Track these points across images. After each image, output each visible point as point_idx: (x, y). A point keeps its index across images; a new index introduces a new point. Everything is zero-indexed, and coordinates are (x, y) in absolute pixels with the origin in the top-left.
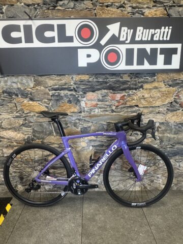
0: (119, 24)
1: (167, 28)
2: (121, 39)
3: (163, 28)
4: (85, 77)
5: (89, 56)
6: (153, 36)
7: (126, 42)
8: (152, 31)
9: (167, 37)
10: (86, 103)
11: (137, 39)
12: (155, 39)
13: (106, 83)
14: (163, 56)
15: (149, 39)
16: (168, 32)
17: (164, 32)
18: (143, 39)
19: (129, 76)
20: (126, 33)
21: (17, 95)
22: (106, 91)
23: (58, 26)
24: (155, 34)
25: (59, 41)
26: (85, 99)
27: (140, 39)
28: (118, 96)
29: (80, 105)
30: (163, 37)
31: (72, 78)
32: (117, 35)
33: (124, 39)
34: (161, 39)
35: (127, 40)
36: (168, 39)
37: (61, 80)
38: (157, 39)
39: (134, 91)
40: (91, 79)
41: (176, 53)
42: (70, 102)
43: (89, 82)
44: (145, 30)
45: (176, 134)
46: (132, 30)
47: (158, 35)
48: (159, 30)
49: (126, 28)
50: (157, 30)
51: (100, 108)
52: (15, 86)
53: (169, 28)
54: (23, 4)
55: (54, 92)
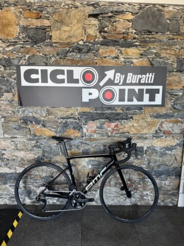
0: (114, 71)
1: (151, 74)
2: (116, 82)
3: (148, 74)
4: (87, 110)
5: (90, 94)
6: (140, 80)
7: (120, 84)
8: (139, 76)
9: (151, 81)
10: (87, 130)
11: (128, 82)
12: (142, 82)
13: (104, 114)
14: (148, 95)
15: (137, 82)
16: (152, 77)
17: (149, 77)
18: (133, 82)
19: (121, 109)
20: (119, 77)
21: (31, 122)
22: (103, 120)
23: (68, 71)
24: (142, 78)
25: (68, 82)
26: (86, 126)
27: (130, 82)
28: (113, 125)
29: (83, 131)
30: (148, 81)
31: (77, 110)
32: (112, 79)
33: (118, 82)
34: (147, 82)
35: (120, 82)
36: (152, 82)
37: (68, 111)
38: (144, 82)
39: (125, 121)
40: (91, 111)
41: (158, 93)
42: (74, 128)
43: (90, 113)
44: (134, 76)
45: (162, 157)
46: (124, 76)
47: (144, 79)
48: (144, 76)
49: (119, 74)
50: (143, 76)
51: (99, 134)
52: (31, 115)
53: (152, 74)
54: (41, 54)
55: (62, 120)
